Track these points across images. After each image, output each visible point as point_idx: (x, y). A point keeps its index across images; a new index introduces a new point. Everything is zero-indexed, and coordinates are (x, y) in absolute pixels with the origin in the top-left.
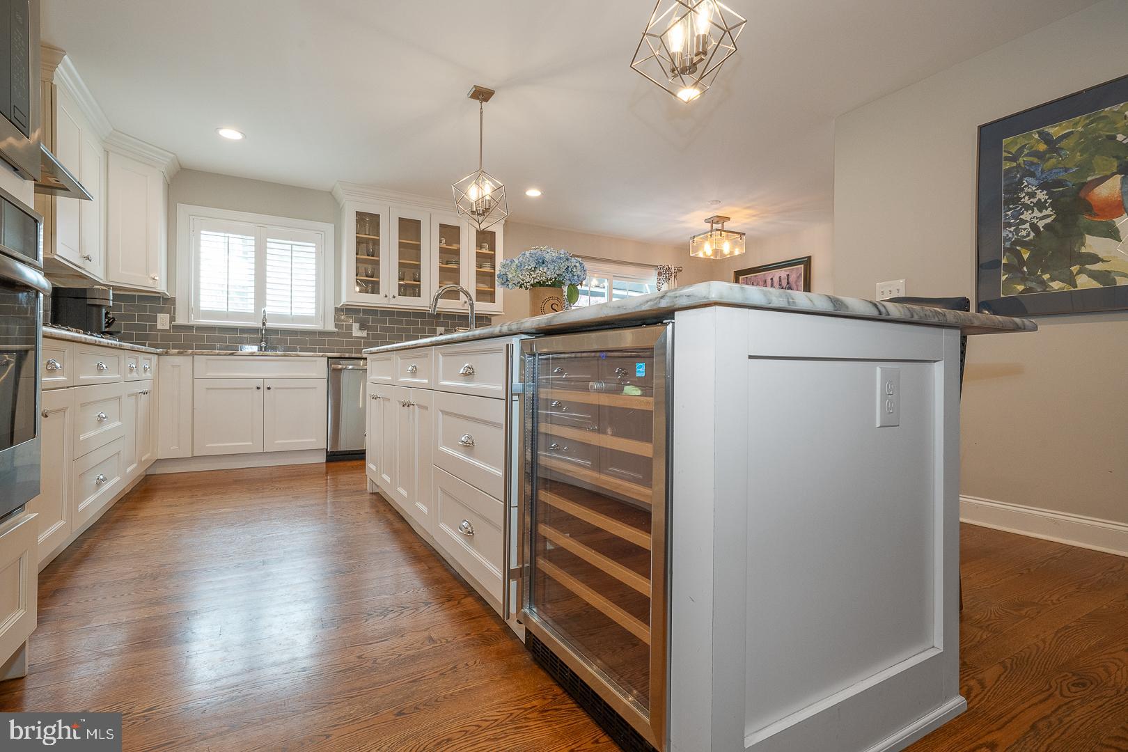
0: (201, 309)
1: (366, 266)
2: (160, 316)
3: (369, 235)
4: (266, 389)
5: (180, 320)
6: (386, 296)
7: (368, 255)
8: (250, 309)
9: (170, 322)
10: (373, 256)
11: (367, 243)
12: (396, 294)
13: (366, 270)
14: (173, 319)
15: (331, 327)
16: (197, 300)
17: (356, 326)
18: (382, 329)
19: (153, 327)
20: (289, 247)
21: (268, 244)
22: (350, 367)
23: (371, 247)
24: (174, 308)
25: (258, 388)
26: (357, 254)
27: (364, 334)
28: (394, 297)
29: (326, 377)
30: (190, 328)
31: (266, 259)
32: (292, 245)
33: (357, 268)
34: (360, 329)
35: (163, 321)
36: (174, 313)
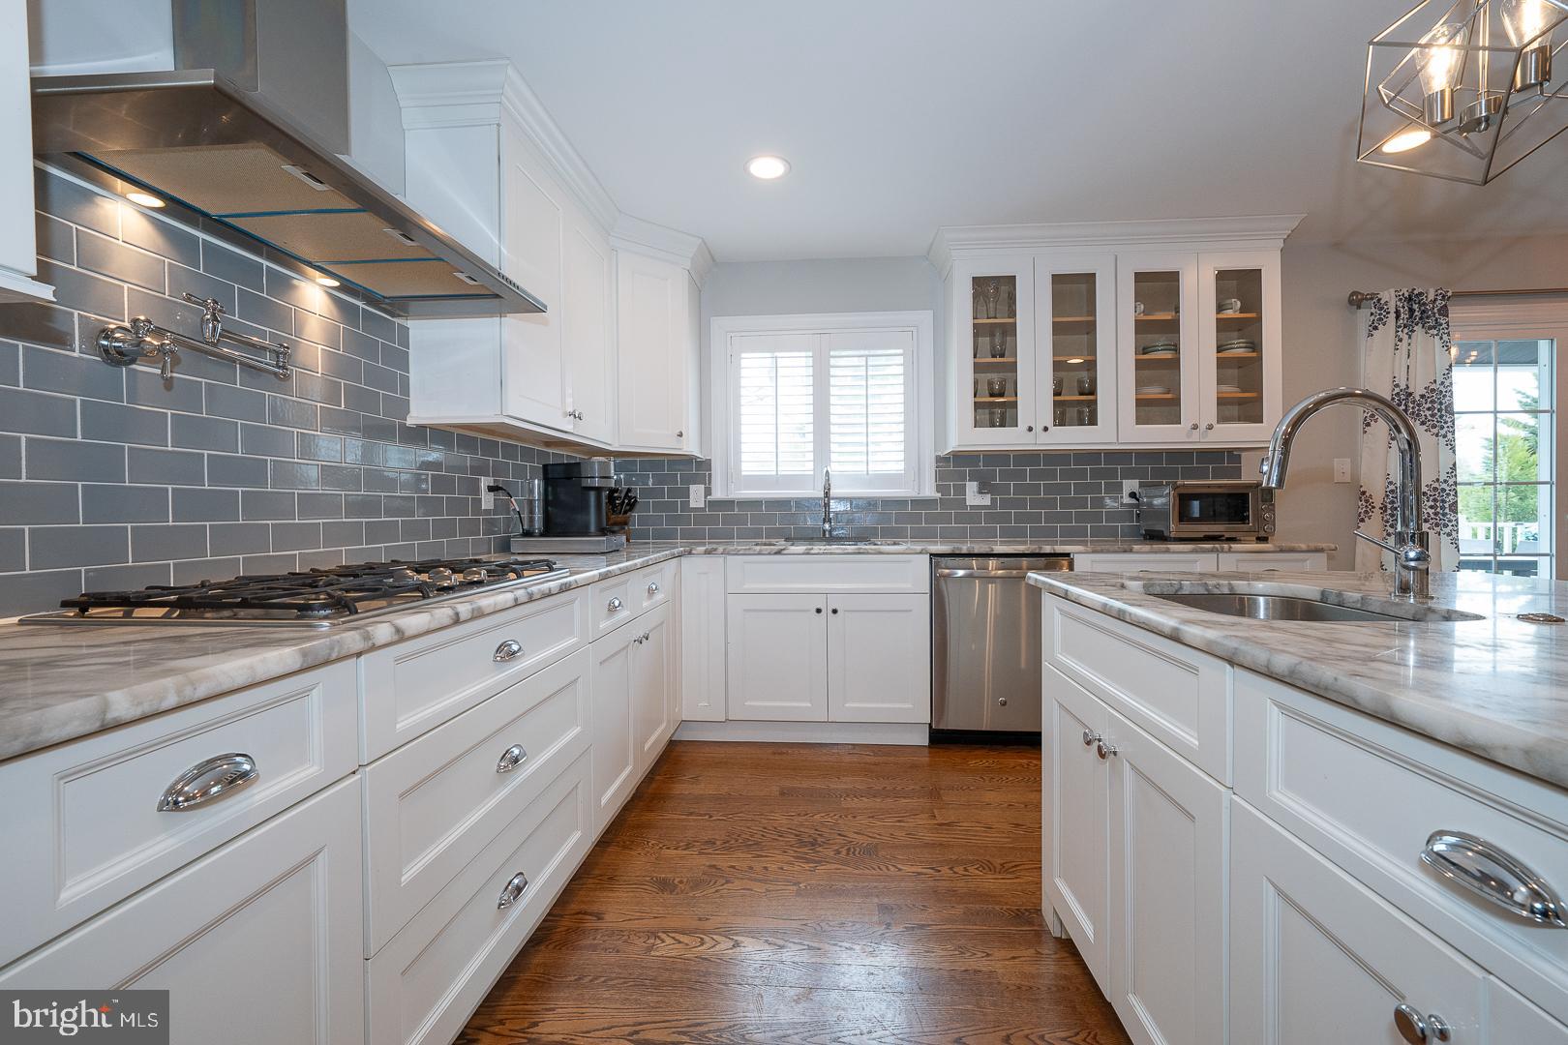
0: (743, 473)
1: (990, 376)
2: (693, 488)
3: (995, 318)
4: (830, 611)
5: (718, 494)
6: (1030, 429)
7: (994, 356)
8: (808, 468)
9: (705, 497)
10: (1002, 356)
11: (992, 335)
12: (1049, 423)
13: (990, 384)
14: (708, 491)
15: (929, 491)
16: (739, 462)
17: (971, 487)
18: (1018, 489)
19: (686, 505)
20: (862, 361)
21: (832, 359)
22: (961, 573)
23: (997, 340)
24: (710, 475)
25: (819, 611)
26: (975, 357)
27: (986, 500)
28: (1046, 429)
29: (928, 591)
30: (728, 504)
31: (829, 385)
32: (867, 356)
33: (976, 383)
34: (980, 492)
35: (696, 497)
36: (710, 483)
